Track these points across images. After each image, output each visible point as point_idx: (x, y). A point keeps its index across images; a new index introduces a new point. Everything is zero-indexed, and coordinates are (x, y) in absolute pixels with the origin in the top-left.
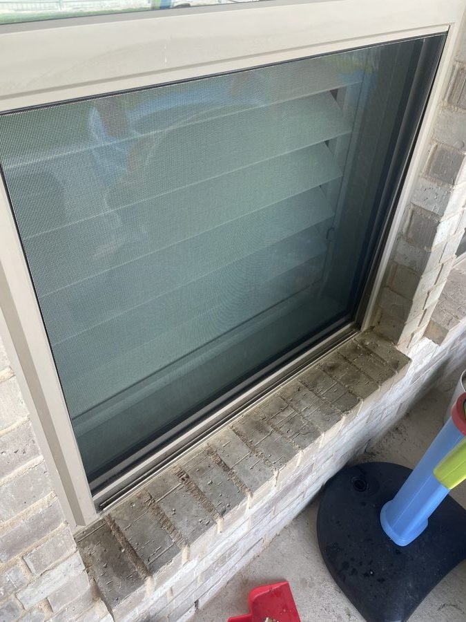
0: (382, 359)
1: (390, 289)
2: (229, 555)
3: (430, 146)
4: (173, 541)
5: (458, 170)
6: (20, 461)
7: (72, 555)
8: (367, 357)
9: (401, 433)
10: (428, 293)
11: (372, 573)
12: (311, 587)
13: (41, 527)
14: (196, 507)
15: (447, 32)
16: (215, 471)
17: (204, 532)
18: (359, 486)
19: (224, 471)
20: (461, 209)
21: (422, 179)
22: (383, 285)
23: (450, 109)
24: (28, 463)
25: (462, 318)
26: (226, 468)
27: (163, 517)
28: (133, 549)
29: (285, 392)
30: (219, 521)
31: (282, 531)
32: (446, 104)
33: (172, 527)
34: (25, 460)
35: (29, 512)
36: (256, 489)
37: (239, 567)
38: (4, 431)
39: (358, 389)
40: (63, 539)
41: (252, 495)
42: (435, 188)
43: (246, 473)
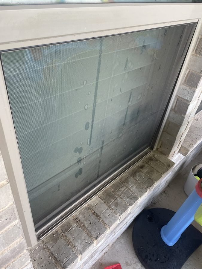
0: (162, 163)
1: (166, 132)
2: (95, 254)
3: (186, 71)
4: (74, 252)
5: (199, 82)
6: (8, 223)
7: (28, 264)
8: (156, 162)
9: (166, 194)
10: (182, 134)
11: (158, 259)
12: (130, 265)
13: (15, 253)
14: (84, 235)
15: (198, 22)
16: (92, 217)
17: (88, 247)
18: (150, 219)
19: (96, 217)
20: (198, 98)
21: (182, 85)
22: (163, 131)
23: (196, 56)
24: (12, 224)
25: (194, 145)
26: (97, 216)
27: (68, 241)
28: (55, 257)
29: (122, 179)
30: (95, 241)
31: (117, 240)
32: (194, 53)
33: (73, 246)
34: (10, 223)
35: (10, 247)
36: (111, 225)
37: (98, 258)
38: (1, 210)
39: (153, 177)
40: (25, 257)
41: (109, 228)
42: (188, 89)
43: (106, 217)
